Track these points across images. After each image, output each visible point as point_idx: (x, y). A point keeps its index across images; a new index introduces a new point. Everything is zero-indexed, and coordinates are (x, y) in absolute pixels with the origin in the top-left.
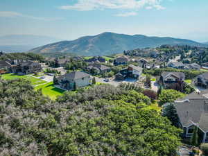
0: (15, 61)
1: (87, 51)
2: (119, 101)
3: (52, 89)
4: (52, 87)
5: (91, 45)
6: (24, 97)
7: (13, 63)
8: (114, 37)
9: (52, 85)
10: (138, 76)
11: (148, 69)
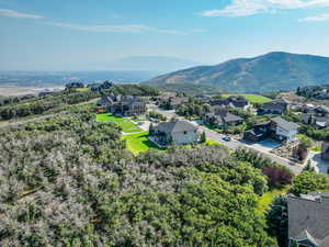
0: (119, 98)
1: (235, 83)
2: (212, 176)
3: (144, 142)
4: (144, 139)
5: (243, 73)
6: (104, 148)
7: (115, 100)
8: (289, 60)
9: (146, 136)
10: (285, 138)
11: (321, 128)
